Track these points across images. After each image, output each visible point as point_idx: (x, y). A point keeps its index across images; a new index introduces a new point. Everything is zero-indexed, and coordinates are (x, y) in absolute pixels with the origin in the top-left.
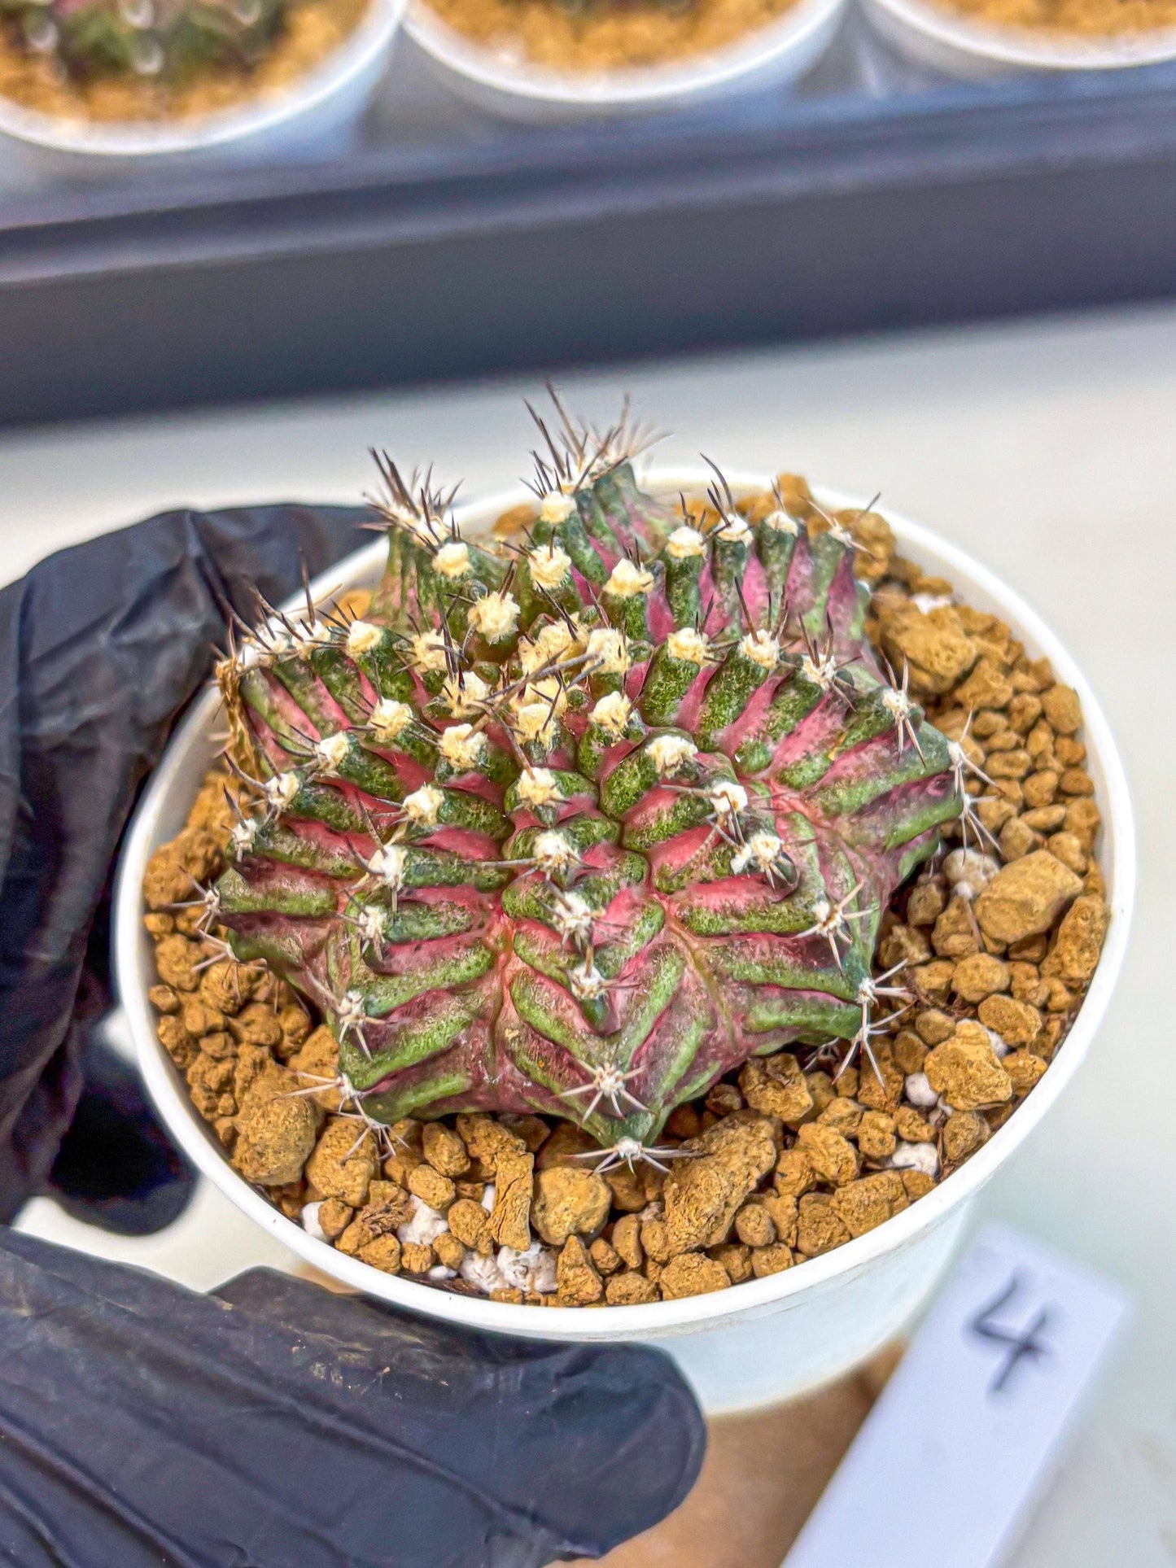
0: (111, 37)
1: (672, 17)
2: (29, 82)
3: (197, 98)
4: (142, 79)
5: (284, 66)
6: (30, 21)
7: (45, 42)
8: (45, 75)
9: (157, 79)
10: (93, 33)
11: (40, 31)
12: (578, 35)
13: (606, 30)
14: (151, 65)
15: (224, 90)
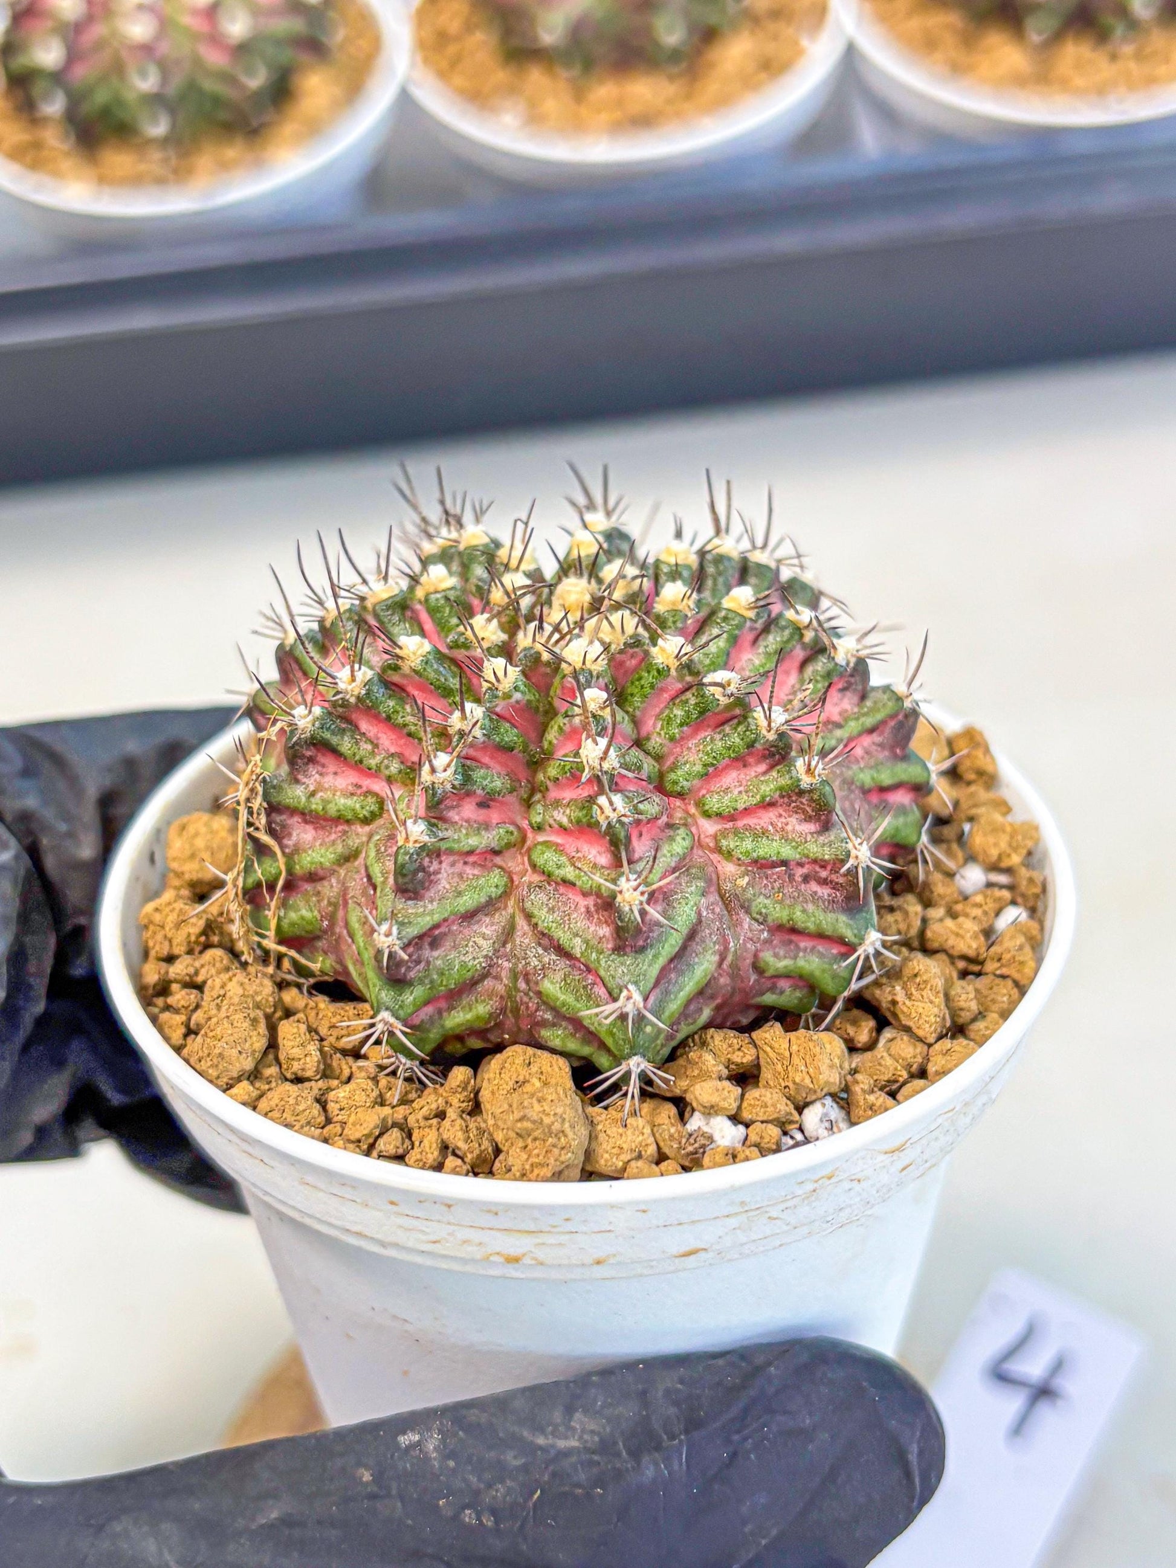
0: (119, 101)
1: (671, 78)
2: (37, 145)
3: (204, 161)
4: (150, 141)
5: (289, 129)
6: (39, 88)
7: (54, 107)
8: (54, 138)
9: (165, 142)
10: (101, 97)
11: (47, 97)
12: (579, 95)
13: (604, 91)
14: (159, 128)
15: (231, 153)
